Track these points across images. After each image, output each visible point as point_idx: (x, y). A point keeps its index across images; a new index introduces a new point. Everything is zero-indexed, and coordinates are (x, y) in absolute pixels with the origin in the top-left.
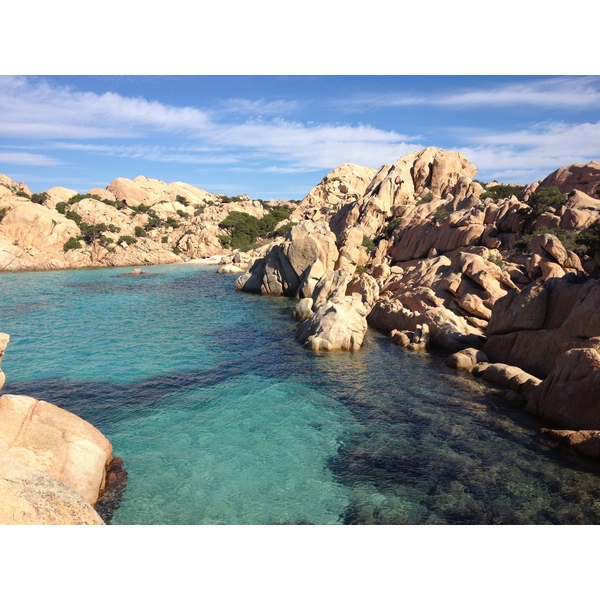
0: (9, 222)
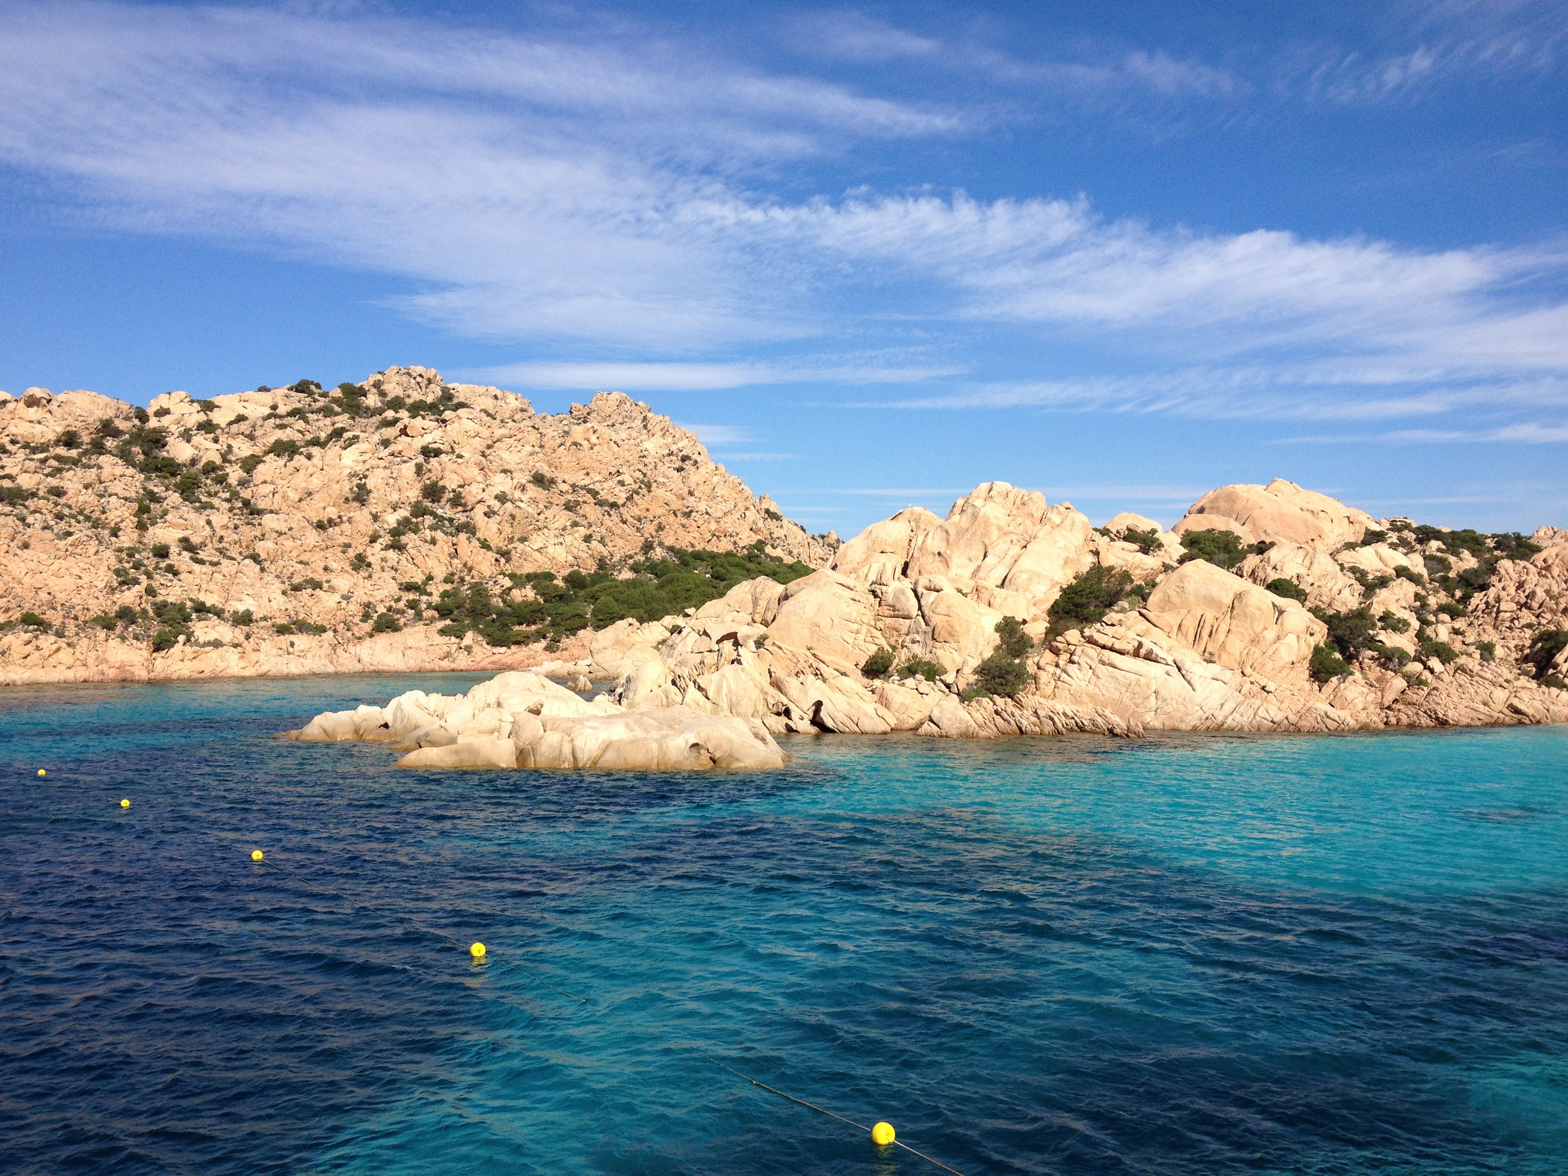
0: (1167, 604)
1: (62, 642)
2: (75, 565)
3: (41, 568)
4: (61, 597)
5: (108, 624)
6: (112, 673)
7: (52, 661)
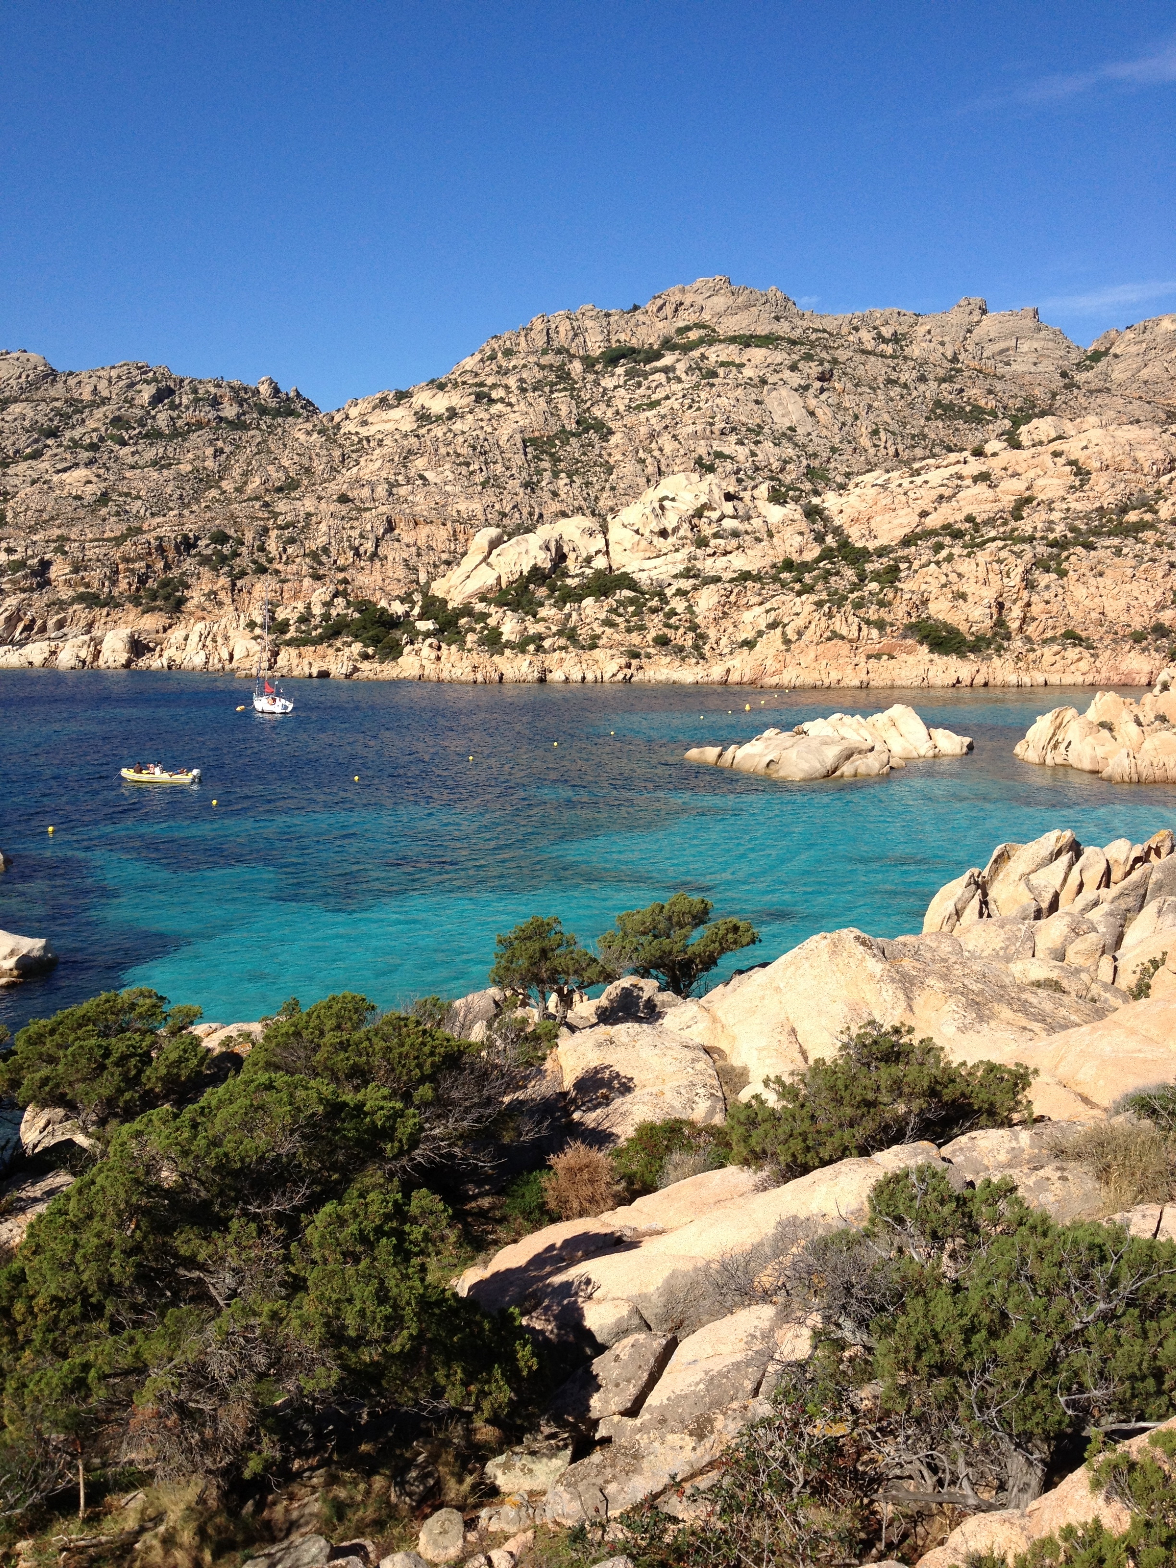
1: (1086, 654)
2: (1135, 588)
3: (1103, 591)
4: (1111, 616)
5: (1138, 638)
6: (1116, 679)
7: (1073, 667)
